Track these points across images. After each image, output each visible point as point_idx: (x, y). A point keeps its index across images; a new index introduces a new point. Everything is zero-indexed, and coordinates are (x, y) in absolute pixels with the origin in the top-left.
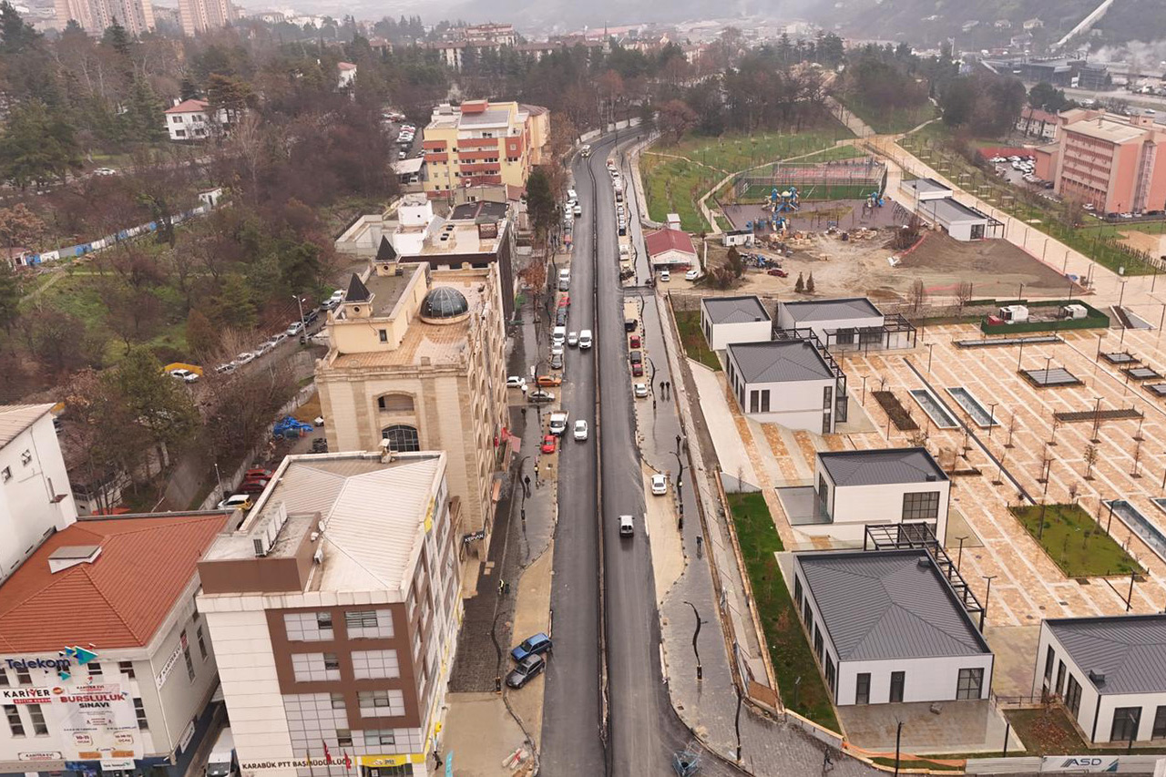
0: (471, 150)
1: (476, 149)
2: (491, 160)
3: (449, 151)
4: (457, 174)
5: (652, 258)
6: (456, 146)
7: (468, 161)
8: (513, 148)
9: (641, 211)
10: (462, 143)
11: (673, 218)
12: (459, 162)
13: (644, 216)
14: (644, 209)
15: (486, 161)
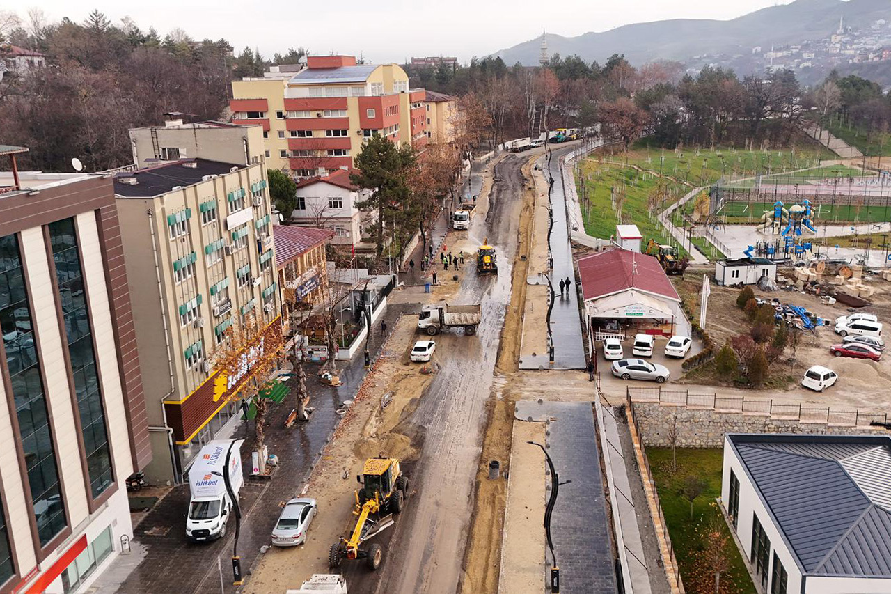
0: (303, 115)
1: (313, 115)
2: (336, 133)
3: (271, 116)
4: (283, 153)
5: (588, 303)
6: (282, 108)
7: (302, 133)
8: (371, 114)
9: (573, 222)
10: (292, 104)
11: (629, 231)
12: (288, 135)
13: (576, 229)
14: (577, 218)
15: (329, 133)
